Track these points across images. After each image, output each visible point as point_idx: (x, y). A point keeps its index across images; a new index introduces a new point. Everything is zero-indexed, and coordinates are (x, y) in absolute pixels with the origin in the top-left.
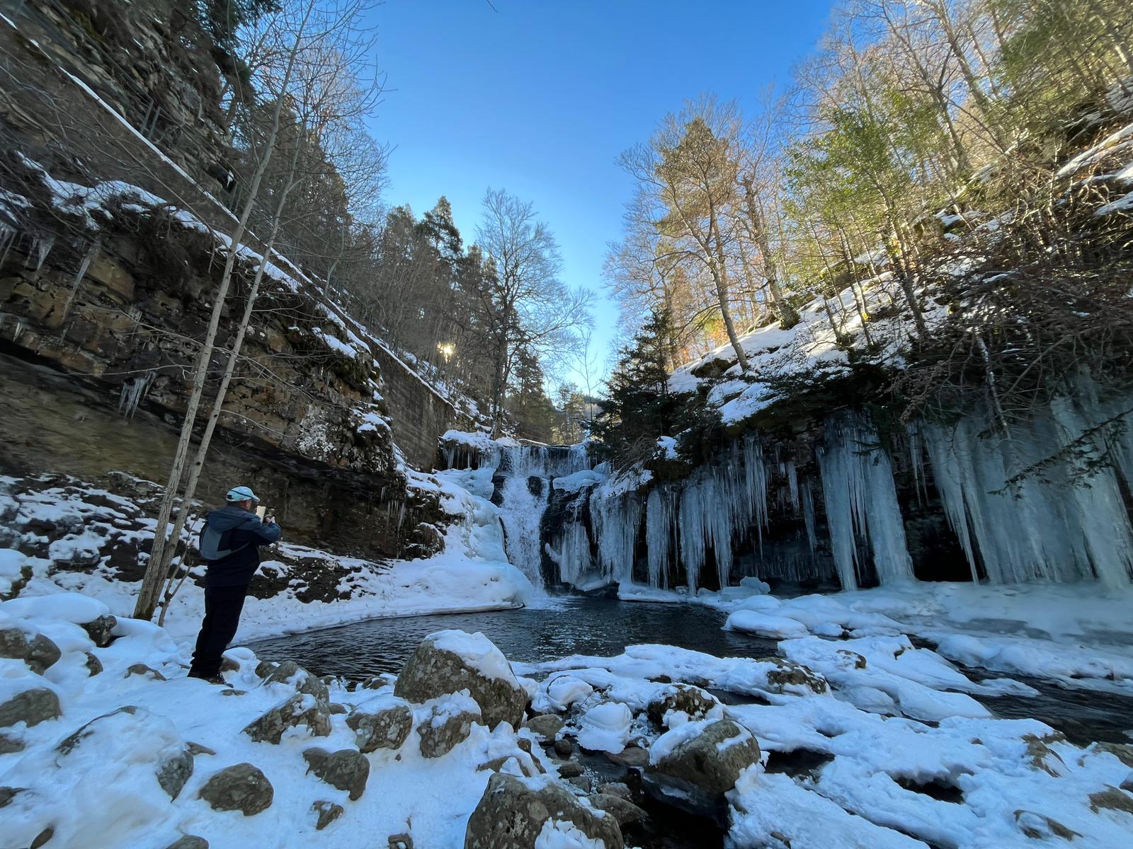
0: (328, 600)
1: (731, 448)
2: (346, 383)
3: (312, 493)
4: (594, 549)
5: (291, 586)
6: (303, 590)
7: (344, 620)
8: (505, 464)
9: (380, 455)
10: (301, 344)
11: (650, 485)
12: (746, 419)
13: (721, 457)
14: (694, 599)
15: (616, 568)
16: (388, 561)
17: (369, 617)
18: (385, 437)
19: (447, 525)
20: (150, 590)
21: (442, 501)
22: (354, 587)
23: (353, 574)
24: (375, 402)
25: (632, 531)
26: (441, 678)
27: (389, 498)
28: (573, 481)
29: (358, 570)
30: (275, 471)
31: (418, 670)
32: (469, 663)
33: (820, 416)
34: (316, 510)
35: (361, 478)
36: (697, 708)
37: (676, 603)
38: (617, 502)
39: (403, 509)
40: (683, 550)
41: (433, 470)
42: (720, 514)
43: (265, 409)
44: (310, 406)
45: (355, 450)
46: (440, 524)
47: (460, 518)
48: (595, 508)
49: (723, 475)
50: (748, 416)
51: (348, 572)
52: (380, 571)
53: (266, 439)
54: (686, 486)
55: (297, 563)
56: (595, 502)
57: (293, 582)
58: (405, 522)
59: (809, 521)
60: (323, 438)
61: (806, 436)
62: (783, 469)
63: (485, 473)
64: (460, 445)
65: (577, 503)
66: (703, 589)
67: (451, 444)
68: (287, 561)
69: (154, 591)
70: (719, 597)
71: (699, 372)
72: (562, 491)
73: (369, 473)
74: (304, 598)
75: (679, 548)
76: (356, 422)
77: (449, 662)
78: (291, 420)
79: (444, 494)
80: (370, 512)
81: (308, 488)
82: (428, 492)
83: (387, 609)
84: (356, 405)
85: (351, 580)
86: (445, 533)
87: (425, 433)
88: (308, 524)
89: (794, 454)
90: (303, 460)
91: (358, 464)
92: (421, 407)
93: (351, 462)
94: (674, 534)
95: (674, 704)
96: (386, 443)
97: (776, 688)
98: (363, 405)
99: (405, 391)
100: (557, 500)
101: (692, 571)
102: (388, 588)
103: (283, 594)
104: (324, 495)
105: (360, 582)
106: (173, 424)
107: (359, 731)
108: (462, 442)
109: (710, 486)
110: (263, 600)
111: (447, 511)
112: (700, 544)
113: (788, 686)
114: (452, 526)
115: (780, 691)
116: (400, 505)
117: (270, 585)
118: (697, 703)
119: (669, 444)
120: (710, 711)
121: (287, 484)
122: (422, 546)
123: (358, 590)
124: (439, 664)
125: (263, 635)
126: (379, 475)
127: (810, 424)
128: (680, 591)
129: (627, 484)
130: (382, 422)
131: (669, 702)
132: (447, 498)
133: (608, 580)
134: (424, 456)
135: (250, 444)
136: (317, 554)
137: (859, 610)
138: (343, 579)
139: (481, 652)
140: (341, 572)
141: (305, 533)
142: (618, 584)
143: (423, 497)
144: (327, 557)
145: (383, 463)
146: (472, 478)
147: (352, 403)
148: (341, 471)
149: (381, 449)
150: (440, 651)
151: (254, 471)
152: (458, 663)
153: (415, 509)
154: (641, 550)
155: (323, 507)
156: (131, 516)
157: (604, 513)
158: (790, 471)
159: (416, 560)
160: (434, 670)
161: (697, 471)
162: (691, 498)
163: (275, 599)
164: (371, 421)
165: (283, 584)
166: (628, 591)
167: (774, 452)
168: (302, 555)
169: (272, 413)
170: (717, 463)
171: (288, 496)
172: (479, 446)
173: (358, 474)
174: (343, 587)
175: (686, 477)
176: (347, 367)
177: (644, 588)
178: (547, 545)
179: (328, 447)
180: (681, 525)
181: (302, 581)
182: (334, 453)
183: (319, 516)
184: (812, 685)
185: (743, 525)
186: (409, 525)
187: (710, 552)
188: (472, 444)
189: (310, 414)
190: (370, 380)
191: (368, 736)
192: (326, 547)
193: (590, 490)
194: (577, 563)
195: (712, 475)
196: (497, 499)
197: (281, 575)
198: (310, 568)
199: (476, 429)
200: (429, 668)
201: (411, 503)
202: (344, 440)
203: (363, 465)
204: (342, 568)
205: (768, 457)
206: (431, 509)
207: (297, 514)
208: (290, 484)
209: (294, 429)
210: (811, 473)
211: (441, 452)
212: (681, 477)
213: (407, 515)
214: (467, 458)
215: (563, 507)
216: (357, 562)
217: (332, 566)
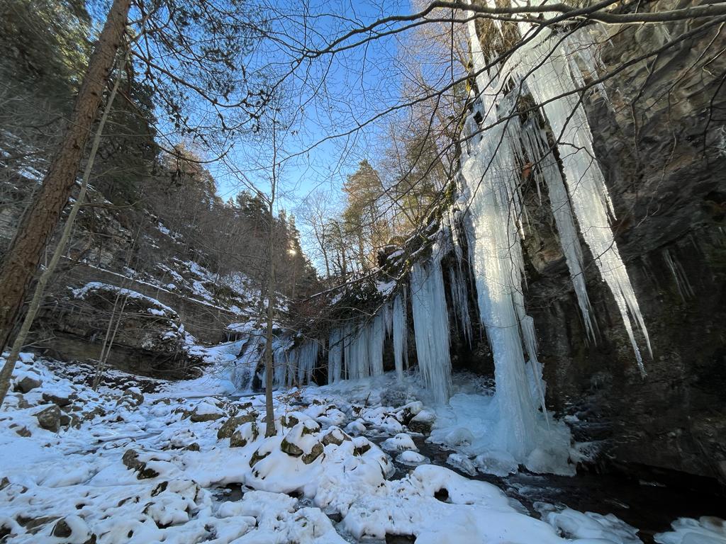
0: (151, 393)
2: (161, 323)
3: (150, 360)
8: (251, 339)
9: (171, 346)
11: (293, 347)
16: (178, 381)
19: (206, 367)
21: (205, 358)
22: (161, 389)
23: (161, 385)
24: (172, 328)
27: (178, 359)
30: (135, 353)
34: (152, 365)
35: (165, 354)
38: (283, 354)
41: (220, 343)
44: (146, 333)
45: (162, 345)
46: (202, 367)
51: (159, 384)
52: (173, 384)
53: (132, 345)
54: (302, 348)
55: (141, 382)
56: (276, 355)
60: (150, 343)
63: (241, 343)
64: (233, 331)
67: (230, 330)
68: (137, 381)
73: (167, 352)
75: (298, 371)
76: (163, 336)
78: (139, 339)
79: (206, 356)
80: (173, 364)
81: (149, 358)
82: (198, 356)
84: (164, 330)
85: (161, 387)
86: (204, 370)
88: (148, 370)
90: (144, 350)
91: (163, 350)
93: (160, 349)
98: (167, 330)
102: (174, 390)
104: (154, 360)
105: (164, 388)
111: (206, 362)
114: (208, 367)
116: (185, 361)
121: (140, 357)
122: (193, 375)
123: (163, 390)
126: (170, 352)
130: (173, 334)
135: (127, 347)
136: (148, 379)
138: (157, 387)
140: (157, 384)
141: (146, 372)
143: (195, 357)
144: (152, 380)
145: (172, 348)
147: (162, 330)
148: (157, 352)
149: (172, 344)
151: (129, 355)
153: (191, 362)
155: (154, 364)
156: (92, 370)
157: (278, 358)
159: (190, 380)
162: (303, 353)
164: (168, 335)
168: (144, 379)
171: (142, 361)
173: (163, 353)
174: (157, 389)
178: (258, 372)
179: (152, 345)
182: (154, 347)
186: (188, 368)
187: (306, 372)
189: (147, 336)
198: (145, 383)
202: (158, 342)
203: (165, 350)
206: (199, 362)
207: (144, 367)
208: (142, 357)
209: (140, 341)
210: (327, 343)
211: (224, 334)
212: (301, 344)
213: (188, 364)
214: (235, 337)
216: (163, 381)
217: (153, 383)
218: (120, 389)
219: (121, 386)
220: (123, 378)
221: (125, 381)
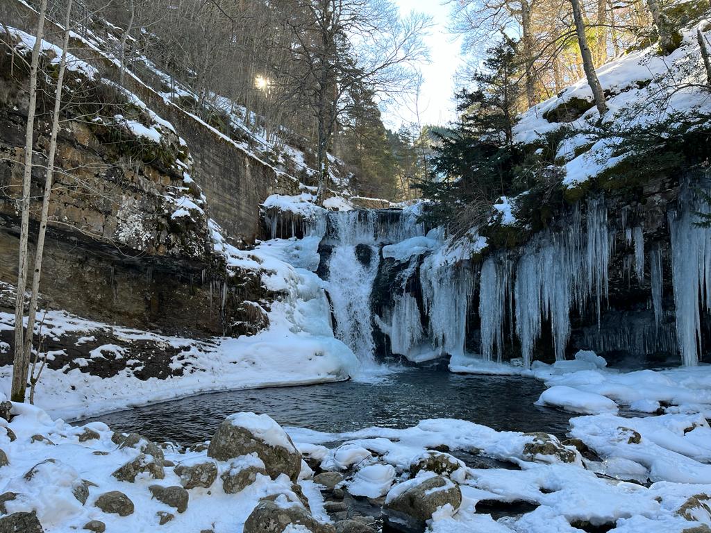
0: (163, 377)
1: (574, 212)
2: (155, 169)
3: (136, 279)
4: (425, 320)
5: (129, 366)
6: (139, 369)
7: (179, 394)
8: (331, 231)
9: (196, 240)
10: (107, 135)
11: (485, 254)
12: (591, 179)
13: (562, 223)
14: (528, 372)
15: (448, 340)
16: (216, 339)
17: (201, 391)
18: (199, 221)
19: (271, 302)
20: (20, 376)
21: (264, 278)
22: (186, 364)
23: (183, 353)
24: (185, 185)
25: (464, 302)
26: (238, 445)
27: (209, 279)
28: (405, 248)
29: (187, 349)
30: (99, 259)
31: (222, 440)
32: (256, 435)
33: (675, 176)
34: (142, 293)
35: (181, 263)
36: (444, 470)
37: (509, 375)
38: (449, 272)
39: (225, 289)
40: (518, 321)
41: (256, 241)
42: (559, 286)
43: (82, 204)
44: (124, 197)
45: (172, 237)
46: (263, 301)
47: (282, 294)
48: (426, 279)
49: (564, 242)
50: (594, 175)
51: (178, 351)
52: (208, 349)
53: (88, 233)
54: (524, 253)
55: (131, 346)
56: (426, 272)
57: (130, 362)
58: (228, 301)
59: (657, 292)
60: (140, 227)
61: (658, 198)
62: (629, 236)
63: (311, 242)
64: (283, 213)
65: (408, 272)
66: (538, 362)
67: (274, 211)
68: (122, 344)
70: (552, 370)
71: (551, 116)
72: (392, 260)
73: (188, 258)
74: (142, 376)
75: (514, 319)
76: (169, 209)
77: (242, 435)
78: (108, 213)
79: (265, 271)
80: (193, 293)
81: (132, 274)
82: (249, 271)
83: (217, 384)
84: (167, 190)
85: (182, 358)
86: (268, 310)
87: (243, 202)
88: (137, 308)
89: (643, 218)
90: (127, 249)
91: (176, 250)
92: (237, 174)
93: (169, 248)
94: (509, 304)
95: (425, 466)
96: (201, 228)
97: (529, 457)
98: (174, 190)
99: (217, 159)
100: (386, 270)
101: (527, 344)
102: (217, 365)
103: (123, 373)
104: (148, 279)
105: (190, 360)
107: (183, 477)
108: (284, 209)
109: (549, 253)
110: (106, 379)
111: (269, 288)
112: (536, 317)
113: (539, 456)
114: (276, 302)
115: (532, 460)
116: (222, 284)
117: (110, 366)
118: (444, 465)
119: (506, 209)
120: (454, 472)
121: (112, 271)
122: (247, 324)
123: (189, 368)
124: (235, 436)
125: (111, 408)
126: (197, 260)
127: (664, 184)
128: (515, 363)
129: (461, 253)
130: (195, 206)
131: (422, 464)
132: (269, 275)
133: (440, 351)
134: (245, 227)
135: (74, 239)
136: (148, 336)
137: (688, 386)
138: (175, 358)
139: (265, 428)
140: (172, 351)
141: (135, 316)
142: (450, 356)
143: (244, 276)
144: (158, 338)
145: (200, 247)
146: (297, 248)
147: (163, 189)
148: (161, 258)
149: (197, 234)
150: (236, 427)
151: (81, 262)
152: (249, 435)
153: (237, 288)
154: (474, 322)
155: (148, 291)
157: (435, 284)
158: (637, 238)
159: (242, 337)
160: (232, 440)
161: (536, 237)
162: (529, 268)
163: (116, 378)
164: (184, 206)
165: (121, 365)
166: (460, 363)
167: (620, 216)
168: (136, 338)
169: (90, 208)
170: (558, 229)
171: (115, 283)
172: (303, 213)
173: (177, 260)
174: (175, 365)
175: (524, 244)
176: (153, 153)
177: (477, 361)
178: (377, 317)
179: (146, 235)
180: (517, 296)
181: (137, 361)
182: (153, 241)
183: (146, 299)
184: (561, 456)
185: (582, 297)
186: (232, 303)
187: (546, 324)
188: (295, 210)
189: (125, 204)
190: (178, 161)
191: (188, 480)
192: (156, 328)
193: (421, 259)
194: (408, 335)
195: (551, 241)
196: (322, 272)
197: (119, 356)
198: (144, 349)
199: (300, 192)
200: (229, 438)
201: (232, 282)
202: (160, 227)
203: (181, 251)
204: (172, 347)
205: (613, 224)
206: (253, 287)
207: (125, 299)
208: (115, 271)
209: (112, 221)
210: (660, 239)
211: (263, 220)
212: (518, 245)
213: (230, 294)
214: (292, 227)
215: (392, 277)
216: (187, 342)
217: (163, 346)
218: (84, 370)
219: (83, 362)
220: (81, 334)
221: (94, 345)
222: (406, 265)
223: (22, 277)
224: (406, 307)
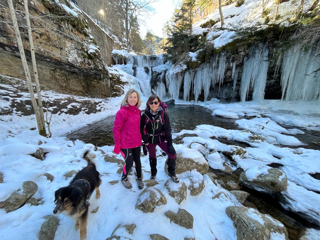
0: (95, 113)
1: (215, 57)
2: (78, 30)
3: (77, 77)
4: (167, 90)
5: (83, 110)
6: (87, 111)
7: (102, 118)
8: (135, 62)
9: (99, 62)
10: (53, 9)
11: (186, 70)
12: (223, 46)
13: (211, 60)
14: (196, 104)
15: (174, 96)
16: (108, 98)
17: (108, 116)
18: (99, 54)
19: (124, 86)
20: (41, 123)
21: (121, 77)
22: (101, 108)
23: (100, 104)
24: (91, 39)
25: (179, 85)
26: (187, 167)
27: (104, 78)
28: (160, 68)
29: (101, 102)
30: (61, 70)
31: (178, 165)
32: (196, 161)
33: (249, 46)
34: (81, 83)
35: (94, 71)
36: (241, 154)
37: (191, 105)
38: (174, 76)
39: (109, 81)
40: (194, 90)
41: (112, 65)
43: (48, 44)
44: (67, 42)
45: (90, 61)
46: (121, 85)
47: (127, 83)
49: (211, 66)
50: (224, 45)
51: (98, 103)
52: (107, 102)
53: (54, 57)
54: (198, 70)
55: (82, 103)
56: (167, 76)
57: (82, 109)
58: (111, 85)
60: (76, 56)
61: (242, 53)
62: (231, 65)
63: (130, 65)
64: (119, 56)
65: (161, 76)
66: (199, 101)
67: (116, 55)
68: (78, 102)
69: (42, 122)
70: (204, 104)
71: (204, 26)
72: (156, 72)
73: (97, 70)
74: (88, 113)
75: (193, 90)
76: (87, 49)
77: (189, 162)
78: (61, 49)
79: (120, 75)
80: (98, 83)
81: (75, 75)
82: (116, 75)
83: (113, 113)
84: (84, 41)
85: (100, 106)
86: (123, 88)
87: (106, 51)
88: (80, 88)
89: (236, 59)
90: (71, 65)
91: (92, 66)
92: (103, 40)
93: (89, 65)
95: (236, 153)
96: (100, 57)
97: (252, 141)
98: (87, 41)
99: (96, 34)
100: (155, 75)
102: (111, 107)
103: (81, 113)
104: (82, 78)
105: (103, 106)
106: (11, 52)
108: (120, 54)
109: (206, 70)
110: (76, 115)
111: (123, 81)
112: (200, 88)
113: (255, 140)
114: (125, 86)
116: (108, 80)
117: (76, 111)
118: (242, 152)
119: (193, 56)
120: (245, 154)
121: (67, 74)
122: (118, 93)
123: (103, 109)
124: (186, 163)
125: (81, 126)
126: (100, 70)
127: (245, 48)
128: (192, 102)
129: (178, 69)
130: (97, 49)
131: (234, 153)
132: (122, 76)
133: (171, 99)
134: (108, 60)
135: (48, 60)
136: (86, 99)
137: (247, 107)
138: (97, 106)
139: (199, 157)
141: (80, 91)
142: (174, 100)
143: (114, 77)
144: (91, 99)
145: (101, 65)
146: (126, 68)
148: (86, 69)
149: (99, 60)
150: (185, 158)
151: (53, 70)
152: (192, 161)
153: (113, 81)
154: (182, 90)
155: (83, 82)
156: (15, 92)
157: (170, 79)
158: (233, 65)
159: (117, 97)
160: (184, 165)
161: (202, 65)
163: (79, 115)
164: (92, 48)
165: (80, 110)
166: (177, 102)
167: (230, 59)
168: (83, 100)
169: (53, 46)
170: (210, 63)
171: (69, 79)
172: (126, 56)
173: (93, 70)
174: (98, 108)
175: (198, 67)
176: (76, 22)
177: (182, 101)
178: (153, 89)
179: (79, 60)
180: (195, 83)
181: (85, 108)
182: (82, 62)
183: (82, 85)
184: (262, 140)
186: (112, 86)
187: (203, 91)
188: (123, 55)
189: (68, 45)
190: (86, 28)
191: (180, 199)
192: (88, 96)
193: (165, 72)
194: (162, 94)
195: (207, 67)
196: (135, 75)
197: (78, 107)
198: (86, 104)
199: (122, 49)
200: (182, 164)
201: (111, 79)
202: (85, 57)
203: (94, 67)
204: (96, 102)
205: (228, 61)
206: (117, 81)
207: (74, 85)
208: (68, 74)
209: (64, 53)
211: (112, 58)
212: (196, 67)
213: (111, 83)
214: (122, 61)
215: (157, 77)
216: (100, 100)
217: (93, 102)
218: (66, 113)
219: (65, 110)
220: (61, 99)
221: (68, 103)
222: (160, 74)
223: (28, 76)
224: (161, 86)
